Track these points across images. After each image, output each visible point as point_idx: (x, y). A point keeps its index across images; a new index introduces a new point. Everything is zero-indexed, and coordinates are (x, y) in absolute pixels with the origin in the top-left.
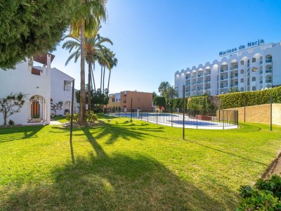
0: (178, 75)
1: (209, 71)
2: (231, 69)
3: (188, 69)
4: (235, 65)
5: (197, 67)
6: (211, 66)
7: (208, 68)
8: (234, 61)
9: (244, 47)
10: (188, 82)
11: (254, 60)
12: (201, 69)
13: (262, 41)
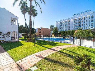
0: (57, 23)
1: (69, 21)
2: (78, 21)
3: (61, 21)
4: (80, 19)
5: (65, 20)
6: (70, 19)
7: (69, 20)
8: (79, 18)
9: (83, 13)
10: (61, 25)
11: (87, 17)
12: (66, 21)
13: (90, 11)
